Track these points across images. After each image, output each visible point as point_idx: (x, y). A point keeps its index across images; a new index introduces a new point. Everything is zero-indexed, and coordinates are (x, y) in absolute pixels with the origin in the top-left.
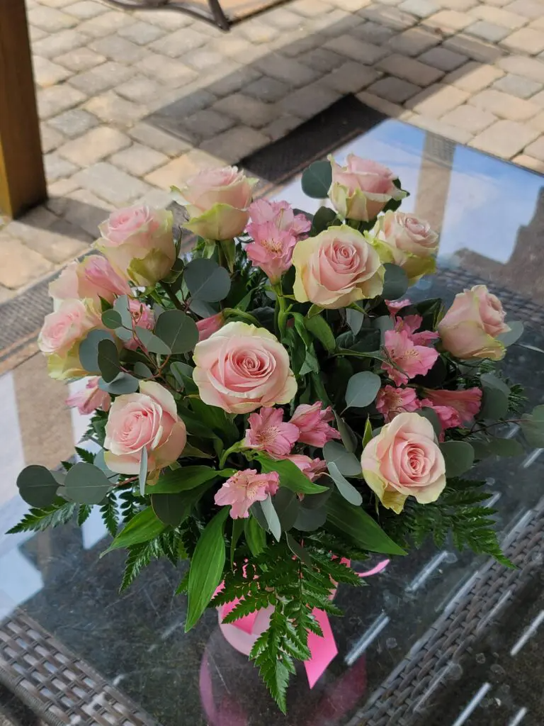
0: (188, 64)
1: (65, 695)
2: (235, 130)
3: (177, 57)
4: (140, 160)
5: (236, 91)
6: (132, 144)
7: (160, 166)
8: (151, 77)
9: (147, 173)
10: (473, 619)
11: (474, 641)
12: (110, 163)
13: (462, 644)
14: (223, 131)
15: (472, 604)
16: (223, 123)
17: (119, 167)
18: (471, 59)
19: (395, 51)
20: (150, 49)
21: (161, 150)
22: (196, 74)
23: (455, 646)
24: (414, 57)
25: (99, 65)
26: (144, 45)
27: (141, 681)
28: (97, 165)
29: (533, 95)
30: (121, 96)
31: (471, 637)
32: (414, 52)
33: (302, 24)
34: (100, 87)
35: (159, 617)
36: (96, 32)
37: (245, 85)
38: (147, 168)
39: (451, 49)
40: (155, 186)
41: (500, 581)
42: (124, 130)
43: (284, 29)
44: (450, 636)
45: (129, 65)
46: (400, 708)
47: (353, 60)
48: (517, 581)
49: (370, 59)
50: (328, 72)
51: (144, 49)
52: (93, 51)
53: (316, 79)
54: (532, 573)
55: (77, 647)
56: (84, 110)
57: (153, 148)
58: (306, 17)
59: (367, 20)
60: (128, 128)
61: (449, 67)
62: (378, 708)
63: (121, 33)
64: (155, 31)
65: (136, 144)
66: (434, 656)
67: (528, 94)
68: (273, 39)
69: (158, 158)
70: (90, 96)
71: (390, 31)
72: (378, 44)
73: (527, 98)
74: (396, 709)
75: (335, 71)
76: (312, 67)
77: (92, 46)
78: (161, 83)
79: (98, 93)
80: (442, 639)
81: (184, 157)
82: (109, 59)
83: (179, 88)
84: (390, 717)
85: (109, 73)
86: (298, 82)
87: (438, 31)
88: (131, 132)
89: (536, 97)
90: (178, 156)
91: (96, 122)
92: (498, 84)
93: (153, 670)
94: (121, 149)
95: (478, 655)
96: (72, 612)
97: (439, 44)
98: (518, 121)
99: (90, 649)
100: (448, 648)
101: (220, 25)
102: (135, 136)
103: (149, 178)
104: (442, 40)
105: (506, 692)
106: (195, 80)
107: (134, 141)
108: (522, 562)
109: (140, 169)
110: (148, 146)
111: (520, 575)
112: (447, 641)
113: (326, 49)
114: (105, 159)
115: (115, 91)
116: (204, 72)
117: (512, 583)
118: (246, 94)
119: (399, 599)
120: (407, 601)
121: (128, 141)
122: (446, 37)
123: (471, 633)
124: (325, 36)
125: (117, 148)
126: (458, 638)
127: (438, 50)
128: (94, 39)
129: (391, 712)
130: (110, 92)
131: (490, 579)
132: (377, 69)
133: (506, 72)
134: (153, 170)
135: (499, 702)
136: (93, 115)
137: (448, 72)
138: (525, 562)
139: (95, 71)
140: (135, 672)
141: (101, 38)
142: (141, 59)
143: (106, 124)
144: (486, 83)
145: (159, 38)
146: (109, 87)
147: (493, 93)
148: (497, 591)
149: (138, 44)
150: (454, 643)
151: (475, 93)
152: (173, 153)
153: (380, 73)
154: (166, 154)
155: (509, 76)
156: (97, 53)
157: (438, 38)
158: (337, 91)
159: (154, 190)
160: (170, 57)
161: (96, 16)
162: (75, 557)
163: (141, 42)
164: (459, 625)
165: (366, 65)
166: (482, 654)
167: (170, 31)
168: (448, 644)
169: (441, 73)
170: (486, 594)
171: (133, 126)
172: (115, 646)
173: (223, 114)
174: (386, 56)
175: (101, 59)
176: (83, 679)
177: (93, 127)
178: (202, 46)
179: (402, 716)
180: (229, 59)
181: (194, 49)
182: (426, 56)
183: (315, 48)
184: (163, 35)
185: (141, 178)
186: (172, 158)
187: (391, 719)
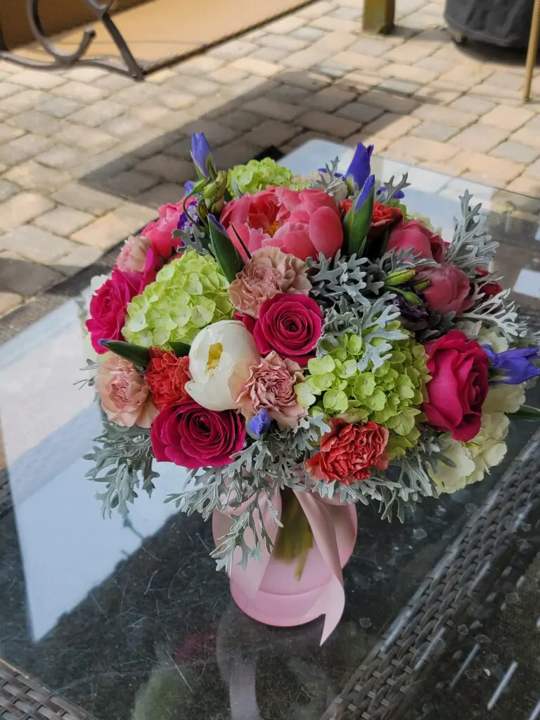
0: (108, 132)
1: (6, 711)
2: (160, 187)
3: (97, 126)
4: (66, 220)
5: (159, 152)
6: (56, 207)
7: (86, 225)
8: (71, 145)
9: (73, 232)
10: (449, 592)
11: (453, 614)
12: (35, 225)
13: (441, 618)
14: (148, 189)
15: (448, 577)
16: (147, 182)
17: (44, 229)
18: (386, 111)
19: (312, 109)
20: (68, 121)
21: (86, 211)
22: (116, 140)
23: (434, 621)
24: (332, 112)
25: (17, 138)
26: (63, 117)
27: (92, 689)
28: (22, 228)
29: (450, 138)
30: (41, 164)
31: (450, 611)
32: (331, 109)
33: (219, 91)
34: (19, 157)
35: (109, 621)
36: (14, 109)
37: (167, 146)
38: (73, 227)
39: (366, 103)
40: (82, 244)
41: (474, 552)
42: (47, 194)
43: (203, 96)
44: (428, 611)
45: (48, 136)
46: (382, 689)
47: (271, 118)
48: (492, 550)
49: (289, 117)
50: (248, 130)
51: (63, 121)
52: (10, 126)
53: (236, 138)
54: (507, 541)
55: (18, 660)
56: (5, 180)
57: (78, 209)
58: (222, 84)
59: (282, 83)
60: (51, 193)
61: (366, 119)
62: (357, 692)
63: (39, 108)
64: (73, 104)
65: (59, 206)
66: (413, 633)
67: (445, 137)
68: (192, 105)
69: (83, 218)
70: (10, 166)
71: (305, 92)
72: (295, 104)
73: (445, 142)
74: (378, 690)
75: (254, 129)
76: (233, 128)
77: (10, 121)
78: (82, 150)
79: (18, 163)
80: (420, 615)
81: (110, 215)
82: (28, 132)
83: (101, 153)
84: (371, 699)
85: (28, 144)
86: (219, 142)
87: (352, 89)
88: (54, 196)
89: (454, 140)
90: (104, 214)
91: (17, 189)
92: (415, 131)
93: (105, 675)
94: (45, 212)
95: (460, 627)
96: (10, 624)
97: (355, 100)
98: (439, 161)
99: (32, 661)
100: (427, 624)
101: (134, 75)
102: (58, 200)
103: (75, 236)
104: (357, 96)
105: (495, 661)
106: (115, 145)
107: (57, 205)
108: (495, 532)
109: (66, 230)
110: (72, 207)
111: (495, 544)
112: (425, 617)
113: (244, 111)
114: (28, 222)
115: (35, 160)
116: (125, 138)
117: (487, 553)
118: (168, 155)
119: (369, 579)
120: (377, 580)
121: (51, 205)
122: (359, 94)
123: (450, 606)
124: (243, 99)
125: (40, 211)
126: (437, 612)
127: (354, 105)
128: (11, 115)
129: (372, 695)
130: (31, 162)
131: (464, 551)
132: (296, 126)
133: (422, 121)
134: (79, 229)
135: (488, 672)
136: (14, 183)
137: (365, 124)
138: (498, 532)
139: (13, 143)
140: (85, 680)
141: (18, 114)
142: (61, 129)
143: (28, 190)
144: (404, 131)
145: (76, 110)
146: (29, 157)
147: (411, 139)
148: (473, 562)
149: (56, 117)
150: (432, 618)
151: (393, 141)
152: (98, 212)
153: (300, 129)
154: (91, 213)
155: (425, 124)
156: (16, 127)
157: (352, 95)
158: (259, 147)
159: (81, 247)
160: (90, 127)
161: (12, 95)
162: (11, 568)
163: (59, 114)
164: (436, 600)
165: (285, 122)
166: (464, 625)
167: (88, 104)
168: (427, 619)
169: (359, 125)
170: (461, 567)
171: (56, 190)
172: (61, 655)
173: (146, 174)
174: (304, 113)
175: (19, 132)
176: (27, 692)
177: (15, 194)
178: (121, 115)
179: (385, 697)
180: (149, 126)
181: (113, 118)
182: (343, 111)
183: (233, 110)
184: (82, 108)
185: (67, 237)
186: (98, 217)
187: (372, 701)
